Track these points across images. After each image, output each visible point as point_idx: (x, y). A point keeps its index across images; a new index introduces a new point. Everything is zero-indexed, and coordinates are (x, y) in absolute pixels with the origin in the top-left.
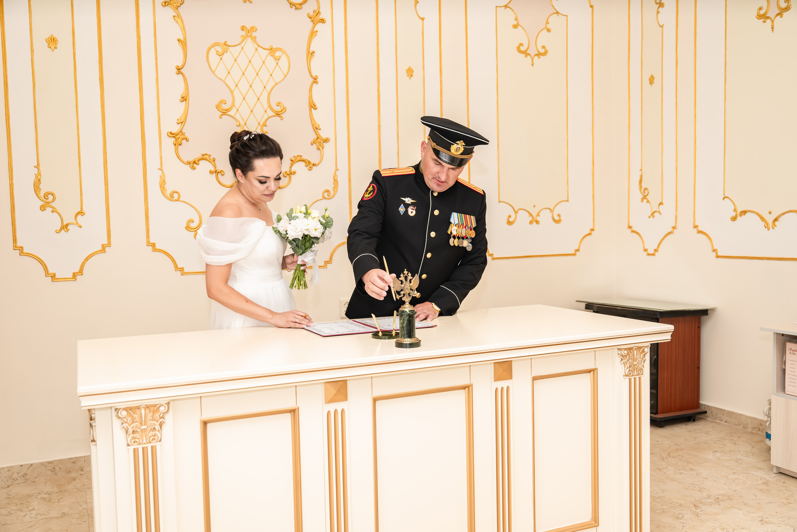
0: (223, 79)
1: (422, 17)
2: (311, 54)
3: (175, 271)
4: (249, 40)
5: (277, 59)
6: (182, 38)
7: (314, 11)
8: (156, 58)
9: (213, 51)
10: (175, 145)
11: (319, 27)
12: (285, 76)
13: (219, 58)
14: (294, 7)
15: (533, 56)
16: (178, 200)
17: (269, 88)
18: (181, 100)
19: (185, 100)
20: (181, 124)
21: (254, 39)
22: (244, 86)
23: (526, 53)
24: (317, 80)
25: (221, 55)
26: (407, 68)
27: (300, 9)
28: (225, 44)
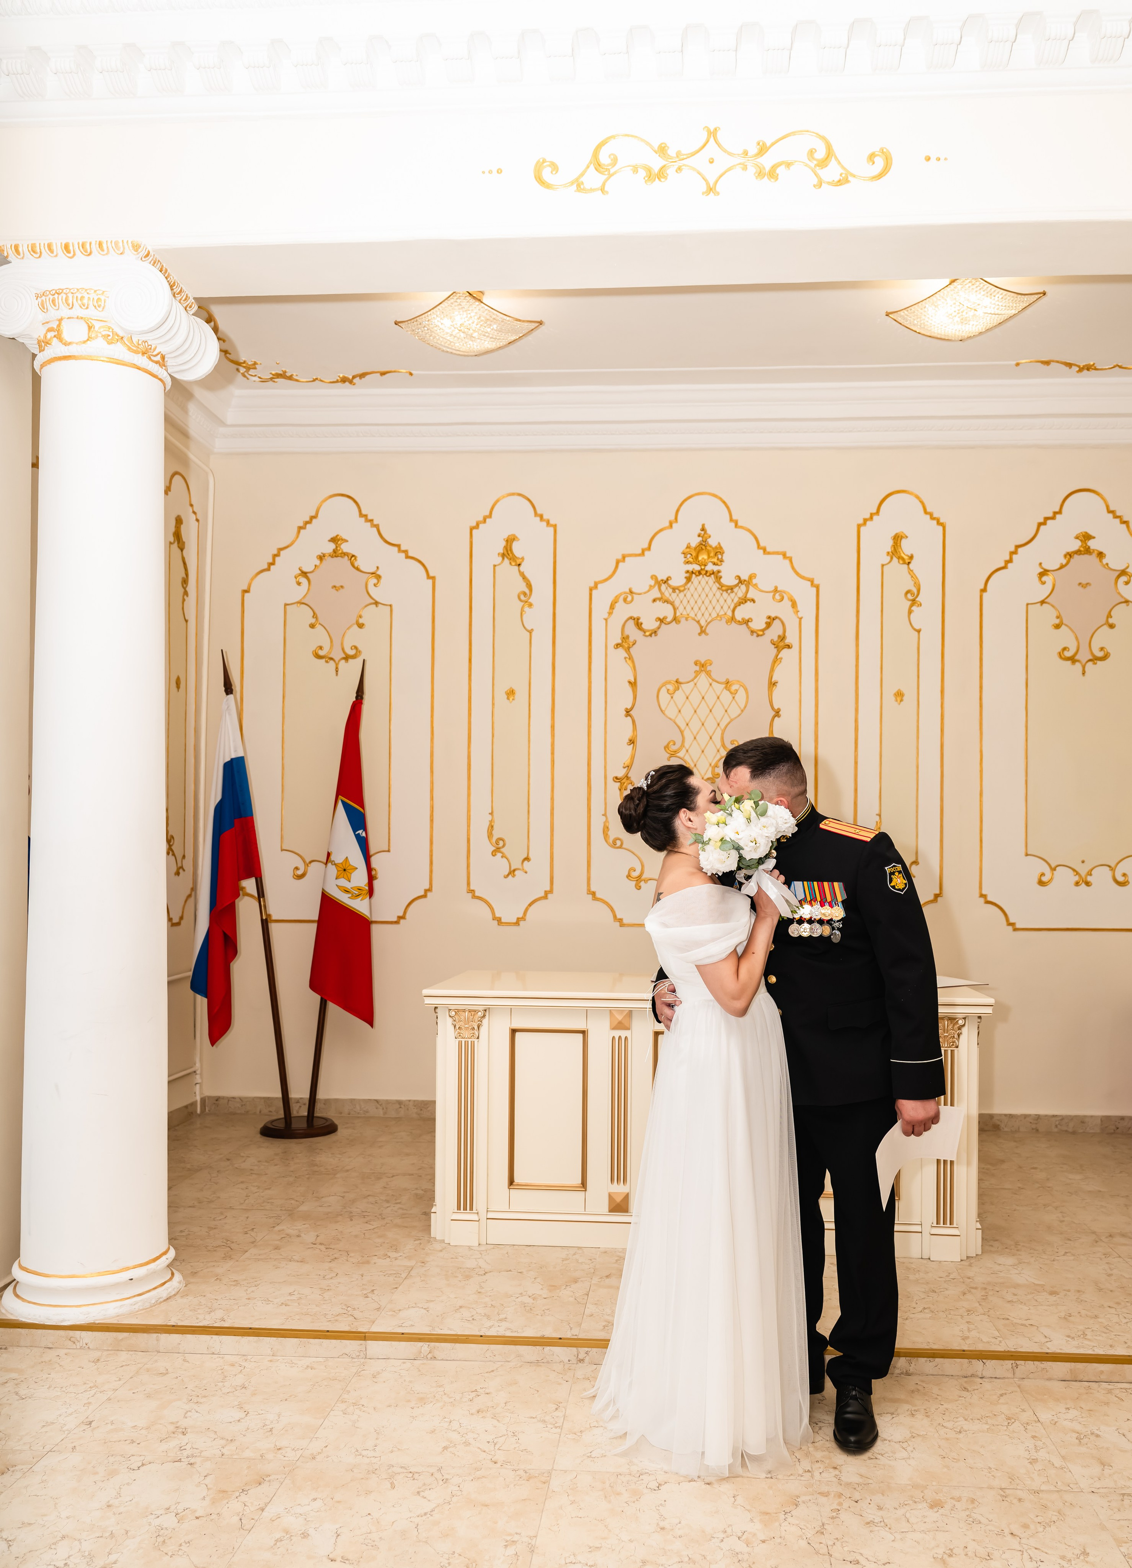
0: (673, 717)
1: (917, 628)
2: (772, 684)
3: (614, 921)
4: (703, 675)
5: (734, 694)
6: (632, 680)
7: (779, 636)
8: (606, 702)
9: (664, 690)
10: (620, 790)
11: (785, 653)
12: (742, 711)
13: (669, 696)
14: (755, 635)
15: (1084, 662)
16: (621, 847)
17: (723, 725)
18: (629, 744)
19: (633, 743)
20: (627, 768)
21: (708, 674)
22: (695, 725)
23: (1073, 660)
24: (780, 713)
25: (671, 694)
26: (895, 691)
27: (761, 635)
28: (677, 681)
